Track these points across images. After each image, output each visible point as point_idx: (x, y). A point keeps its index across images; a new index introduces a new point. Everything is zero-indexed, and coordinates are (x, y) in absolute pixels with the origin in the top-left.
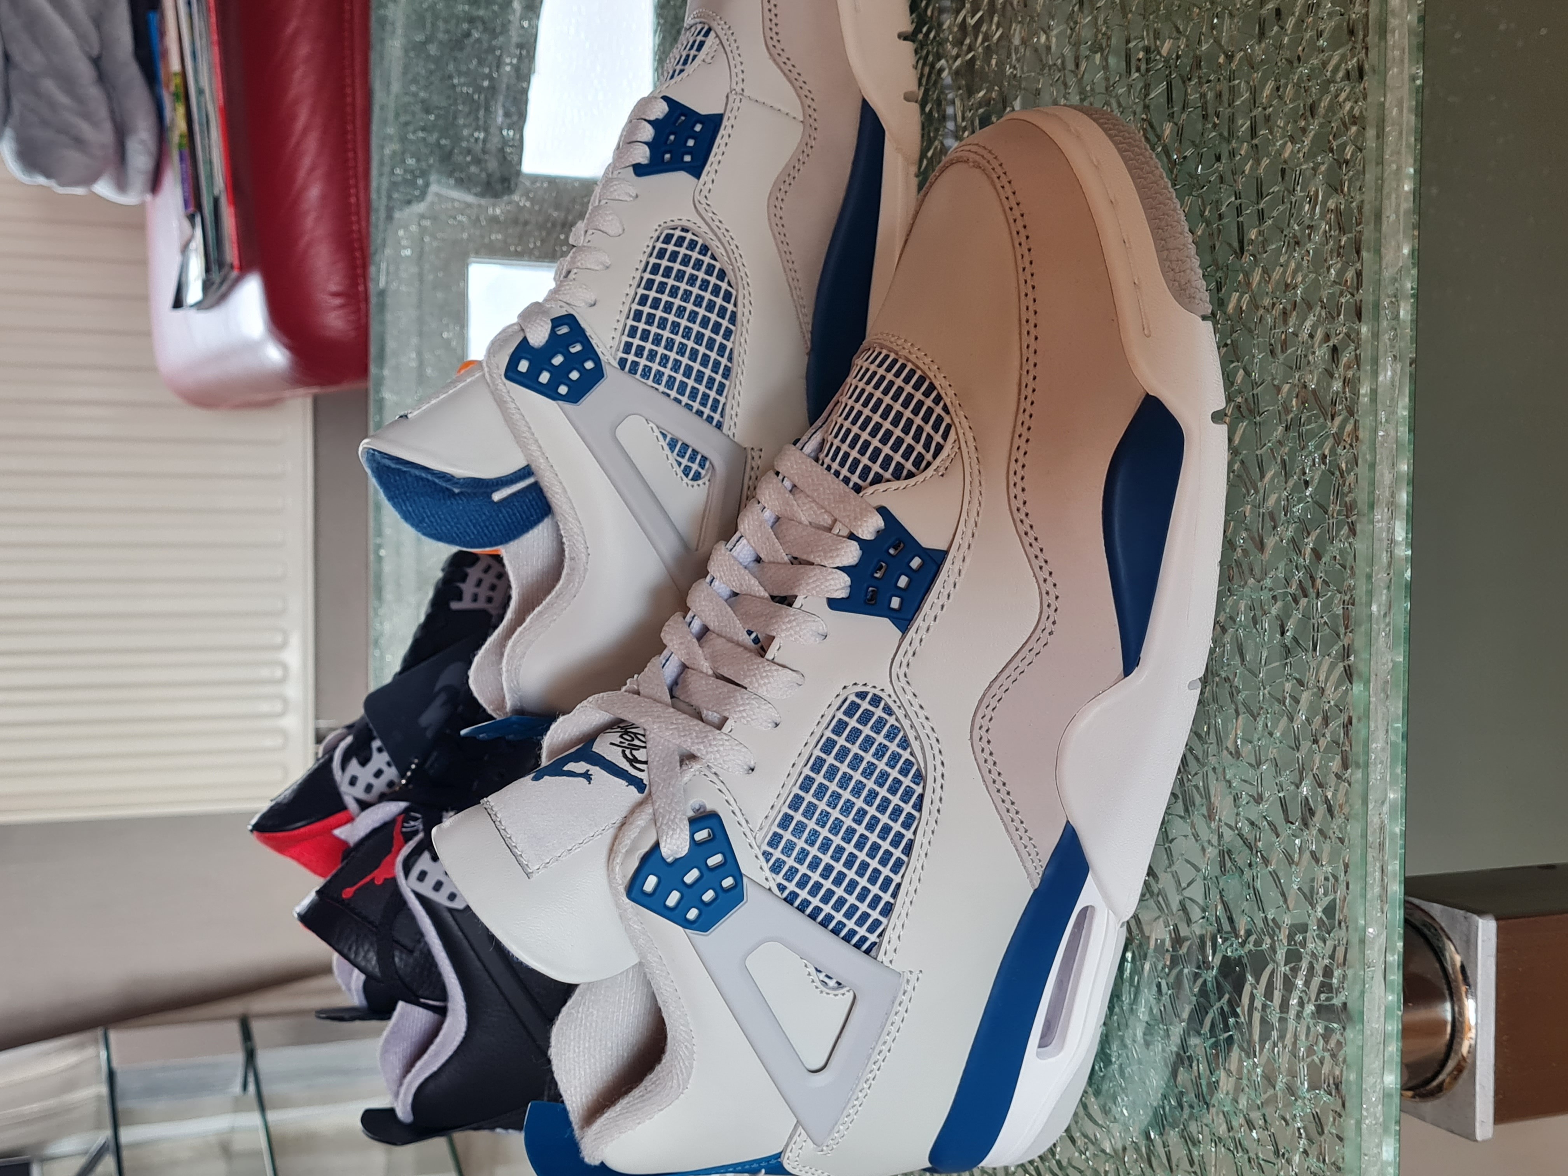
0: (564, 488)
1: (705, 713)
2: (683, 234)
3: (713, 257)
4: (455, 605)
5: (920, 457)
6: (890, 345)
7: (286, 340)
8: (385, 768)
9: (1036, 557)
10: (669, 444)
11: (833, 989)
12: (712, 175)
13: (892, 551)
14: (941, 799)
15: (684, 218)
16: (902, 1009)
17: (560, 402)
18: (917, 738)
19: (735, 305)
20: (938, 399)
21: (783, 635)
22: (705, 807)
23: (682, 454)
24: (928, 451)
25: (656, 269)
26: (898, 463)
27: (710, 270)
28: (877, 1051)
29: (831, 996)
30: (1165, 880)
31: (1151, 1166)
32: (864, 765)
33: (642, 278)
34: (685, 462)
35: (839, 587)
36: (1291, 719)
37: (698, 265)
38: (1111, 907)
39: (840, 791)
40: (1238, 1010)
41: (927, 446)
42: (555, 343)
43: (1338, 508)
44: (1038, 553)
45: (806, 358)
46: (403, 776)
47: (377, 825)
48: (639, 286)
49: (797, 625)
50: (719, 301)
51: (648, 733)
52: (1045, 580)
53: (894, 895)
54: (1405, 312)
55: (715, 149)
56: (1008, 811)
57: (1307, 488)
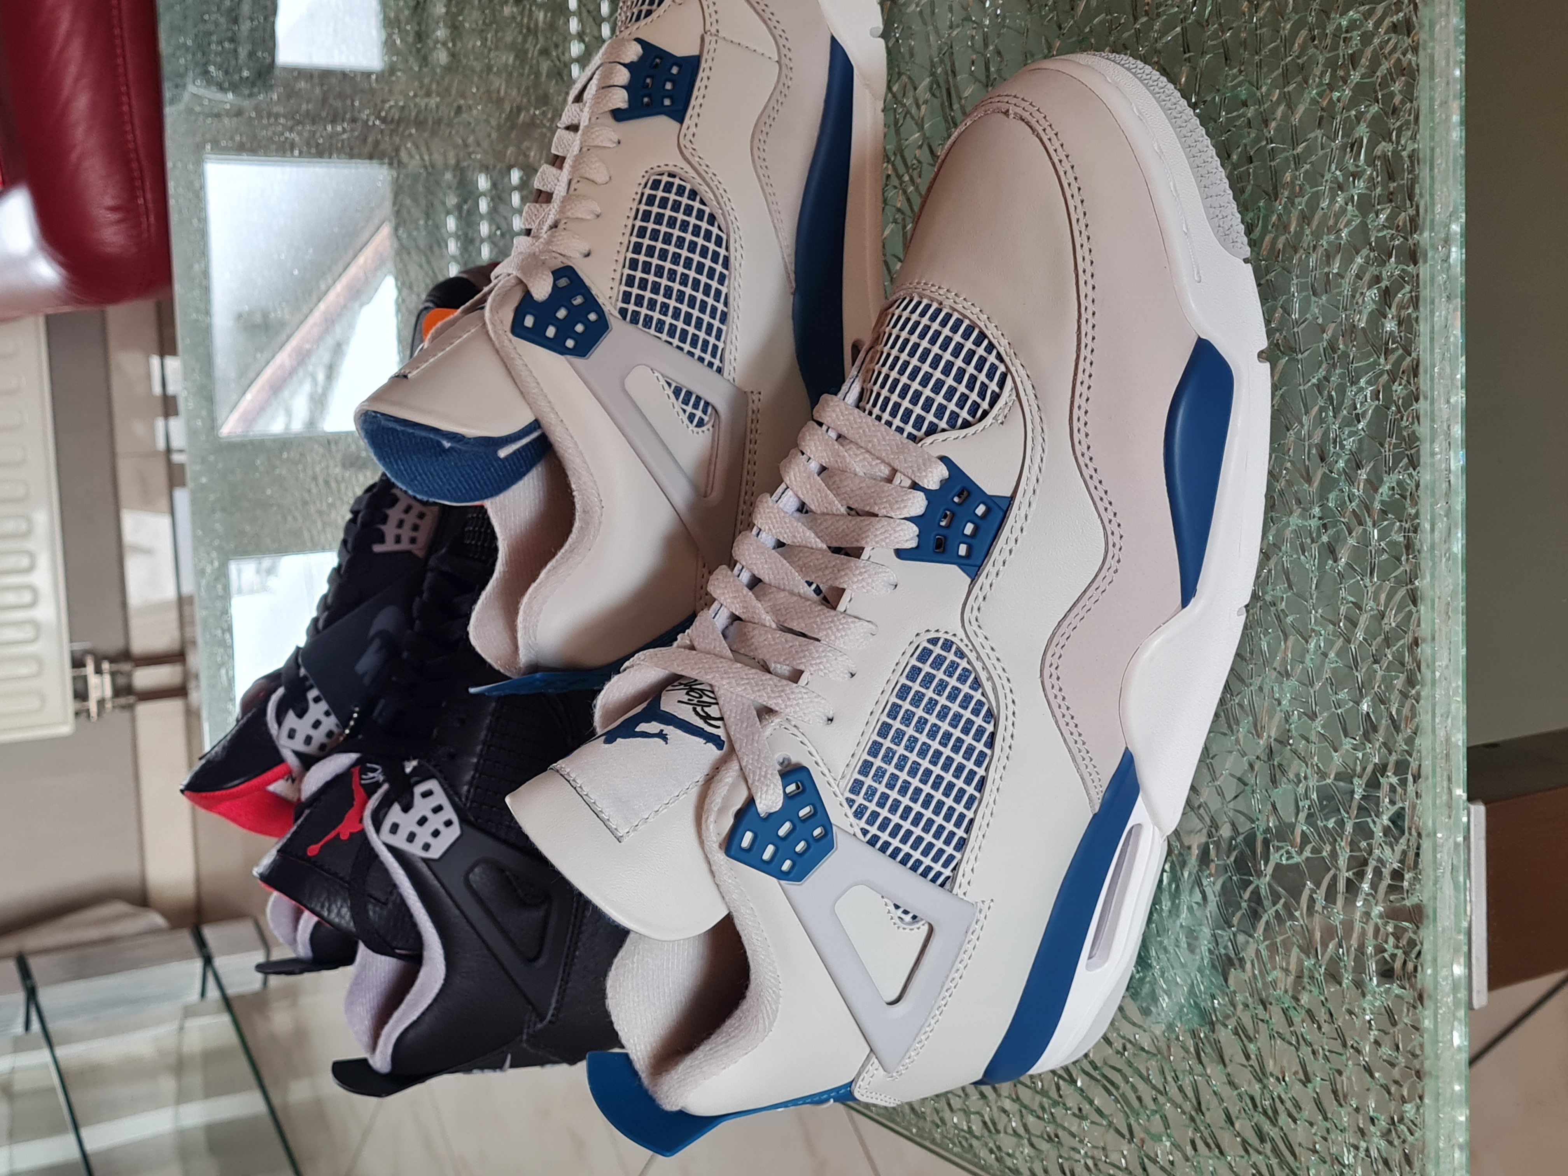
0: (576, 443)
1: (772, 666)
2: (671, 180)
3: (702, 202)
4: (378, 548)
5: (976, 406)
6: (932, 295)
7: (61, 258)
8: (323, 718)
9: (1101, 499)
10: (674, 393)
11: (909, 924)
12: (695, 119)
13: (956, 499)
14: (1012, 736)
15: (671, 163)
16: (974, 937)
17: (569, 357)
18: (990, 678)
19: (727, 249)
20: (990, 347)
21: (855, 587)
22: (789, 760)
23: (686, 402)
24: (983, 400)
25: (646, 216)
26: (952, 412)
27: (700, 215)
28: (950, 978)
29: (907, 931)
30: (1206, 795)
31: (1201, 1062)
32: (938, 708)
33: (633, 226)
34: (689, 409)
35: (908, 537)
36: (1348, 641)
37: (689, 210)
38: (1157, 823)
39: (917, 735)
40: (1297, 914)
41: (982, 395)
42: (558, 296)
43: (1394, 441)
44: (1103, 495)
45: (791, 297)
46: (345, 725)
47: (328, 778)
48: (631, 234)
49: (870, 576)
50: (712, 246)
51: (716, 689)
52: (1110, 521)
53: (968, 830)
54: (1457, 254)
55: (695, 93)
56: (1076, 742)
57: (1359, 422)
